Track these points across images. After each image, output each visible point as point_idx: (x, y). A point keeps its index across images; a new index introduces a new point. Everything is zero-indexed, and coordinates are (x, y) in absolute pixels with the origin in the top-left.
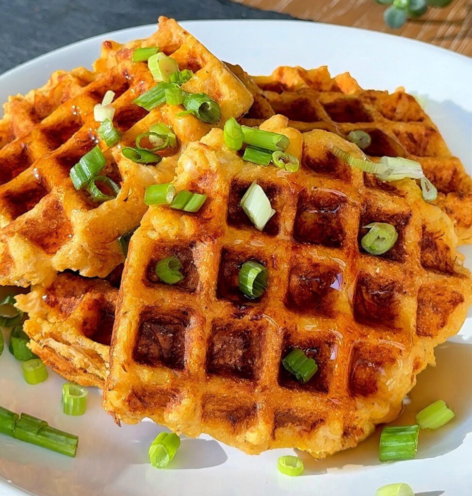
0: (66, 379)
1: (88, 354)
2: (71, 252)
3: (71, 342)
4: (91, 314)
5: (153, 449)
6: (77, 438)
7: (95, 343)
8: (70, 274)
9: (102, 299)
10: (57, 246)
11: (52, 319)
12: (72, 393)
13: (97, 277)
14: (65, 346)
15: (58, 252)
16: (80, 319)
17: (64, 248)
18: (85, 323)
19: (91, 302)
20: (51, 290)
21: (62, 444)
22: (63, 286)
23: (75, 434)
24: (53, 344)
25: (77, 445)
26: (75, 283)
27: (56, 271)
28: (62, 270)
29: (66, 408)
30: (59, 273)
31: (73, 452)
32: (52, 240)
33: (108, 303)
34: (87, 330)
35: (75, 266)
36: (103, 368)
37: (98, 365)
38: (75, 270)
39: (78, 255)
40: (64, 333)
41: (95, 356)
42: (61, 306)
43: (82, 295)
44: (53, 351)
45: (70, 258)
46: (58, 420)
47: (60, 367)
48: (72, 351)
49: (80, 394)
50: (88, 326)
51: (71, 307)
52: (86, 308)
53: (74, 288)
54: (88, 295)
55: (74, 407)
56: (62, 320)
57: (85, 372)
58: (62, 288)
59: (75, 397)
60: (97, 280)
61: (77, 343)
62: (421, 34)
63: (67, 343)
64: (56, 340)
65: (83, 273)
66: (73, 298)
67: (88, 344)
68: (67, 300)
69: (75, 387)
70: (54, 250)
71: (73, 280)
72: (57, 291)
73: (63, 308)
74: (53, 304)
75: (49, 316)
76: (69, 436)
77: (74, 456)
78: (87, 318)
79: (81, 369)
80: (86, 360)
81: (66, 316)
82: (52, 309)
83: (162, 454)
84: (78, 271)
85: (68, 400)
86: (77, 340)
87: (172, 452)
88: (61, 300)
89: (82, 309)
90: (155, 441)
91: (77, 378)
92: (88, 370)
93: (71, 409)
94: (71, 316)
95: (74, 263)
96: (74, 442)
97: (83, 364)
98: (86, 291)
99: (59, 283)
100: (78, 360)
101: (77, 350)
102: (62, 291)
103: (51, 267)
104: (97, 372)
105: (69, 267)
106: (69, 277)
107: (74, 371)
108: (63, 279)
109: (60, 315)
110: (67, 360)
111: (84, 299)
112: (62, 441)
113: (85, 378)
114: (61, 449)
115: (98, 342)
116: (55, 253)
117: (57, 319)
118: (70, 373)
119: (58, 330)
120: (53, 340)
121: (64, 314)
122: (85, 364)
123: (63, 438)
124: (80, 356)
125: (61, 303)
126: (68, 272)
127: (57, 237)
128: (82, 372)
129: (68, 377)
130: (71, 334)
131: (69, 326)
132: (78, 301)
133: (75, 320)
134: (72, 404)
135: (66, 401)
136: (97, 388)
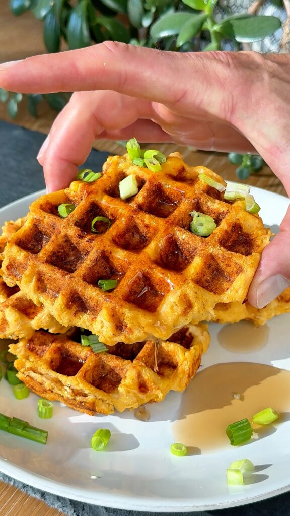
0: (40, 396)
1: (54, 381)
2: (44, 318)
3: (43, 373)
4: (56, 356)
5: (94, 439)
6: (47, 432)
7: (58, 374)
8: (43, 331)
9: (62, 346)
10: (35, 314)
11: (32, 359)
12: (44, 405)
13: (59, 333)
14: (40, 376)
15: (35, 318)
16: (49, 360)
17: (39, 315)
18: (52, 362)
19: (56, 349)
20: (31, 340)
21: (38, 436)
22: (39, 339)
23: (46, 430)
24: (33, 374)
25: (47, 437)
26: (46, 337)
27: (34, 329)
28: (38, 329)
29: (40, 414)
30: (36, 331)
31: (44, 441)
32: (32, 311)
33: (66, 349)
34: (53, 366)
35: (45, 326)
36: (63, 389)
37: (60, 387)
38: (46, 329)
39: (48, 319)
40: (39, 368)
41: (59, 382)
42: (38, 351)
43: (50, 344)
44: (32, 379)
45: (43, 322)
46: (35, 421)
47: (37, 389)
48: (44, 379)
49: (49, 405)
50: (54, 364)
51: (43, 351)
52: (53, 352)
53: (45, 340)
54: (54, 344)
55: (46, 413)
56: (38, 360)
57: (52, 392)
58: (38, 340)
59: (46, 407)
60: (60, 335)
61: (47, 374)
62: (259, 183)
63: (41, 374)
64: (34, 372)
65: (51, 331)
66: (45, 346)
67: (54, 375)
68: (41, 347)
69: (45, 401)
70: (33, 317)
71: (45, 335)
72: (35, 342)
73: (39, 352)
74: (32, 350)
75: (30, 357)
76: (42, 431)
77: (45, 444)
78: (53, 358)
79: (49, 390)
80: (52, 384)
81: (40, 357)
82: (32, 353)
83: (99, 443)
84: (48, 330)
85: (42, 409)
86: (47, 372)
87: (106, 441)
88: (37, 347)
89: (50, 353)
90: (96, 434)
91: (47, 396)
92: (53, 390)
93: (43, 415)
94: (44, 357)
95: (45, 324)
96: (45, 435)
97: (51, 387)
98: (52, 342)
99: (36, 337)
100: (48, 385)
101: (47, 379)
102: (38, 342)
103: (31, 327)
104: (59, 392)
105: (42, 327)
106: (42, 333)
107: (45, 391)
108: (39, 334)
109: (37, 356)
110: (41, 384)
111: (51, 347)
112: (38, 434)
113: (52, 395)
114: (38, 439)
115: (60, 373)
116: (34, 318)
117: (35, 359)
118: (43, 392)
119: (36, 366)
120: (32, 372)
121: (39, 356)
122: (52, 387)
123: (38, 432)
124: (49, 382)
125: (37, 349)
126: (41, 330)
127: (35, 309)
128: (50, 392)
129: (42, 395)
130: (43, 369)
131: (42, 363)
132: (48, 348)
133: (45, 359)
134: (44, 411)
135: (40, 409)
136: (59, 401)
